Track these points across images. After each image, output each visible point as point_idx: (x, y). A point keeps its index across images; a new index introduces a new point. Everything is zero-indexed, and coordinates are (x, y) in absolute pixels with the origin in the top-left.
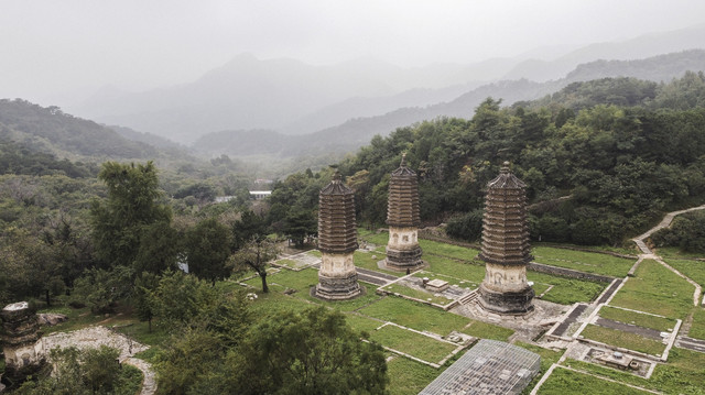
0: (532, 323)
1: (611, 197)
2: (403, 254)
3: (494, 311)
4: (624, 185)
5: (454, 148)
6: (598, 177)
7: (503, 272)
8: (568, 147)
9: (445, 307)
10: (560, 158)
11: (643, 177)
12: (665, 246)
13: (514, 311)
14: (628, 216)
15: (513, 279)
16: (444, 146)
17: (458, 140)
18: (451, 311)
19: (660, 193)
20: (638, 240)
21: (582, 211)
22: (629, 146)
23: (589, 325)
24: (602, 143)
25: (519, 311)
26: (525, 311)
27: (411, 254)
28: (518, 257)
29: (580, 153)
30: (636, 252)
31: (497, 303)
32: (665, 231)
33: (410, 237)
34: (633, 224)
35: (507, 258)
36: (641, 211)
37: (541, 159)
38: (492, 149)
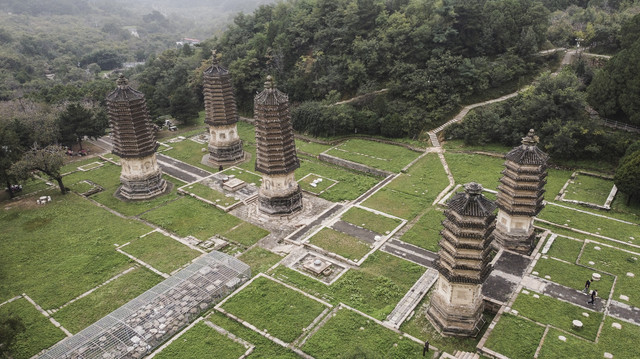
0: (294, 222)
1: (418, 91)
2: (221, 150)
3: (265, 212)
4: (432, 80)
5: (298, 35)
6: (410, 71)
7: (270, 179)
8: (391, 39)
9: (225, 209)
10: (382, 50)
11: (448, 71)
12: (454, 139)
13: (281, 213)
14: (429, 110)
15: (281, 185)
16: (288, 32)
17: (301, 26)
18: (230, 213)
19: (460, 88)
20: (432, 134)
21: (393, 105)
22: (442, 39)
23: (326, 228)
24: (421, 35)
25: (284, 213)
26: (290, 212)
27: (228, 150)
28: (282, 167)
29: (400, 45)
30: (427, 145)
31: (267, 206)
32: (455, 126)
33: (227, 134)
34: (431, 118)
35: (271, 167)
36: (442, 105)
37: (365, 51)
38: (329, 37)
